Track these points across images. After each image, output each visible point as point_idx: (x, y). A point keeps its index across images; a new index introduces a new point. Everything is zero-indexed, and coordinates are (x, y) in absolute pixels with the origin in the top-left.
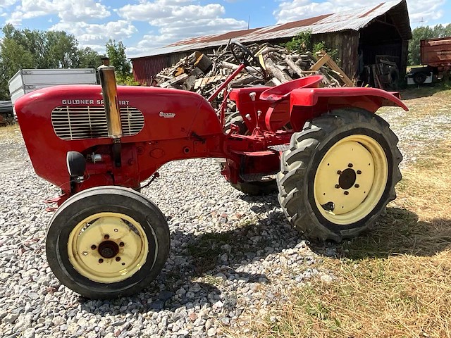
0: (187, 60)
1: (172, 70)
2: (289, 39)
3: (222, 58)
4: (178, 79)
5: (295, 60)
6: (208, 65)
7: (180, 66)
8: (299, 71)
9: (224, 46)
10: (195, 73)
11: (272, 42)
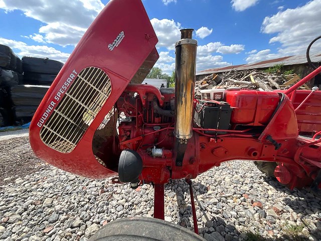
0: (209, 77)
1: (201, 81)
2: (267, 68)
3: (228, 77)
4: (203, 86)
5: (273, 79)
6: (220, 80)
7: (205, 80)
8: (277, 85)
9: (228, 72)
10: (212, 83)
11: (258, 69)
